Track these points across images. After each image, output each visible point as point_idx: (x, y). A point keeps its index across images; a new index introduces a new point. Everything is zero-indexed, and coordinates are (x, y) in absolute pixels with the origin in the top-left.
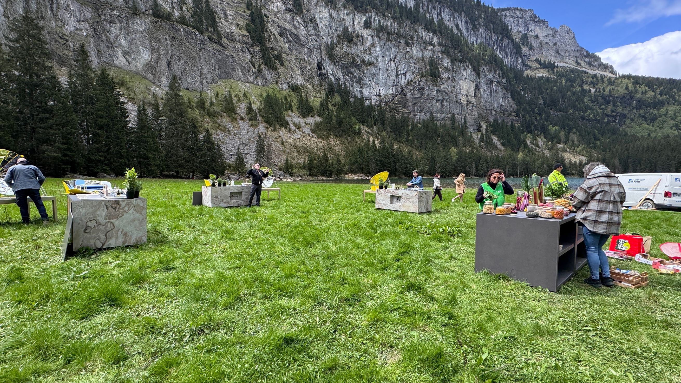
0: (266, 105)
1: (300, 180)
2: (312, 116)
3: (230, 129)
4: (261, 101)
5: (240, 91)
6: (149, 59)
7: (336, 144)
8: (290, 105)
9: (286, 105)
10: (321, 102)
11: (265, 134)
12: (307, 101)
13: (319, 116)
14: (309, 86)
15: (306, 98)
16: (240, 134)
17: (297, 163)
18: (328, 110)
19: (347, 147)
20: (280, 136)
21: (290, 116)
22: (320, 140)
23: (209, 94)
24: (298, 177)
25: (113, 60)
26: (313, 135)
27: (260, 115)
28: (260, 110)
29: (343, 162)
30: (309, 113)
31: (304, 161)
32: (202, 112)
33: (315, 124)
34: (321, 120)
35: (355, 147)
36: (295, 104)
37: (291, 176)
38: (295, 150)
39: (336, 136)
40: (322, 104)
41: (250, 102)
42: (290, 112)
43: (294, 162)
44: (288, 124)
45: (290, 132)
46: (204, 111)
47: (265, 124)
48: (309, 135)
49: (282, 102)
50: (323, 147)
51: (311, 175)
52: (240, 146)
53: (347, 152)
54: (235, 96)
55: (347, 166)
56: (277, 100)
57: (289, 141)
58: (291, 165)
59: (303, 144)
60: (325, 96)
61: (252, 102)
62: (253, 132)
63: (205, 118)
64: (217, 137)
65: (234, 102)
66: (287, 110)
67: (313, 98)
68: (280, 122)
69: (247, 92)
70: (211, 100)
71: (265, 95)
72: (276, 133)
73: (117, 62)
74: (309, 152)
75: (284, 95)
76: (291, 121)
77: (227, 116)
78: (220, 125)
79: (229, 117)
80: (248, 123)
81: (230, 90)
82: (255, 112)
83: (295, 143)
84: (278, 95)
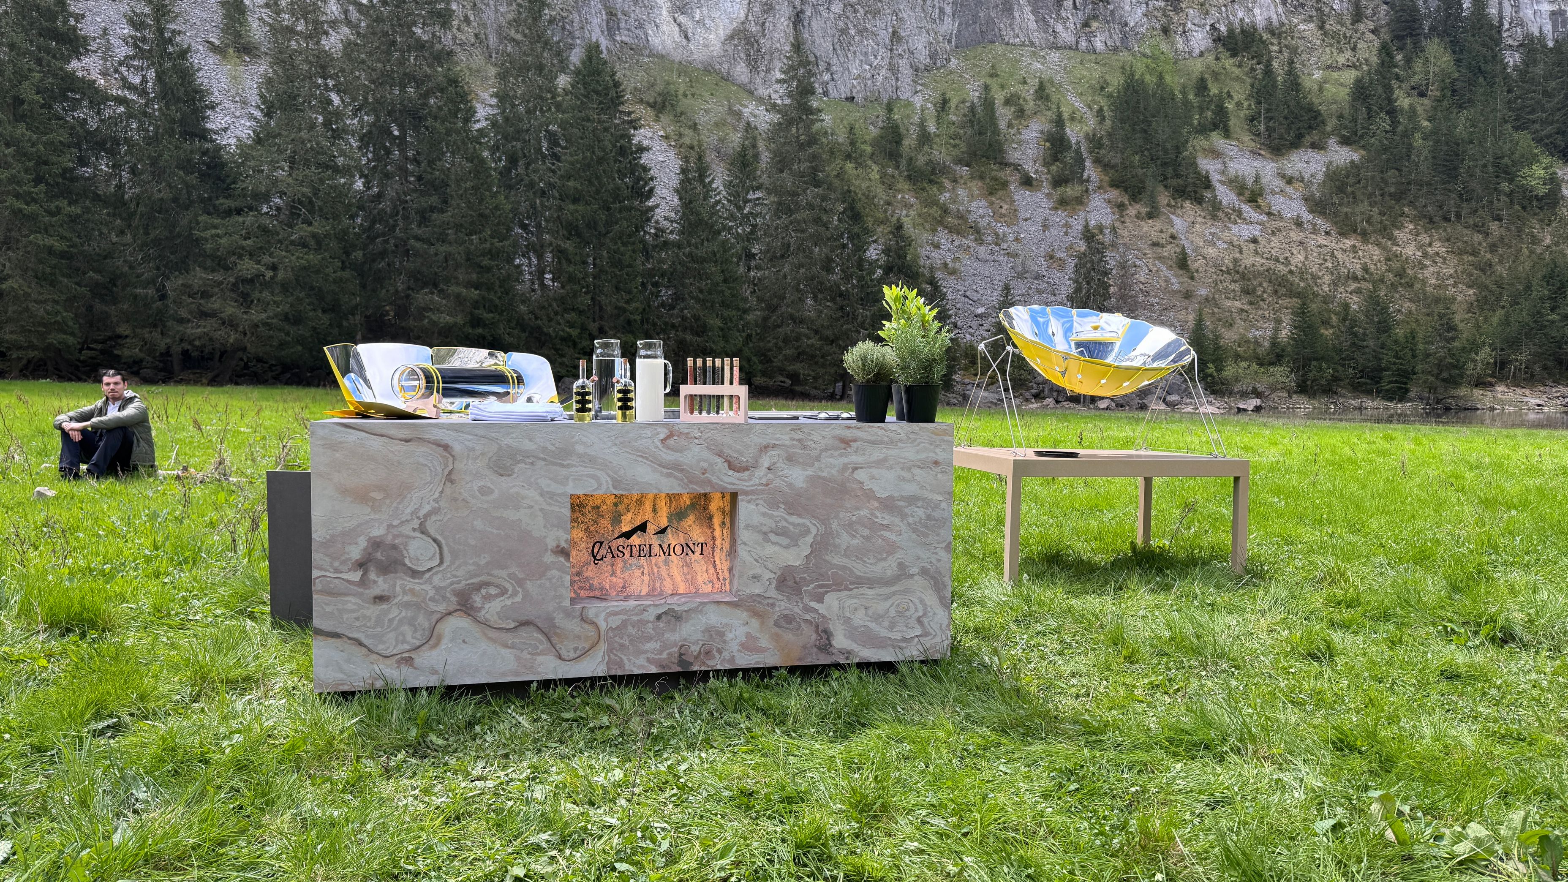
0: (1122, 121)
1: (1258, 409)
2: (1314, 146)
3: (983, 223)
4: (1101, 110)
5: (1025, 83)
6: (742, 15)
7: (1425, 255)
8: (1221, 111)
9: (1201, 110)
10: (1358, 81)
11: (1114, 230)
12: (1294, 83)
13: (1345, 141)
14: (1302, 27)
15: (1291, 72)
16: (1017, 239)
17: (1244, 341)
18: (1392, 112)
19: (1486, 268)
20: (1173, 237)
21: (1216, 154)
22: (1348, 243)
23: (918, 106)
24: (1244, 395)
25: (647, 35)
26: (1319, 221)
27: (1097, 161)
28: (1095, 142)
29: (1466, 330)
30: (1300, 136)
31: (1276, 330)
32: (890, 171)
33: (1327, 174)
34: (1356, 157)
35: (1528, 265)
36: (1239, 104)
37: (1214, 392)
38: (1236, 287)
39: (1429, 222)
40: (1360, 92)
41: (1060, 115)
42: (1217, 140)
43: (1229, 336)
44: (1208, 184)
45: (1214, 217)
46: (897, 167)
47: (1114, 194)
48: (1299, 224)
49: (1186, 103)
50: (1366, 269)
51: (1304, 389)
52: (1012, 284)
53: (1483, 287)
54: (1008, 102)
55: (1487, 349)
56: (1166, 97)
57: (1211, 251)
58: (1218, 348)
59: (1271, 264)
60: (1374, 60)
61: (1066, 116)
62: (1067, 226)
63: (899, 191)
64: (935, 254)
65: (1002, 125)
66: (1203, 130)
67: (1318, 75)
68: (1174, 182)
69: (1051, 82)
70: (922, 125)
71: (1116, 81)
72: (1158, 224)
73: (655, 41)
74: (1299, 295)
75: (1196, 75)
76: (1223, 173)
77: (972, 178)
78: (946, 211)
79: (982, 178)
80: (1048, 195)
81: (989, 81)
82: (1078, 152)
83: (1236, 261)
84: (1168, 79)
